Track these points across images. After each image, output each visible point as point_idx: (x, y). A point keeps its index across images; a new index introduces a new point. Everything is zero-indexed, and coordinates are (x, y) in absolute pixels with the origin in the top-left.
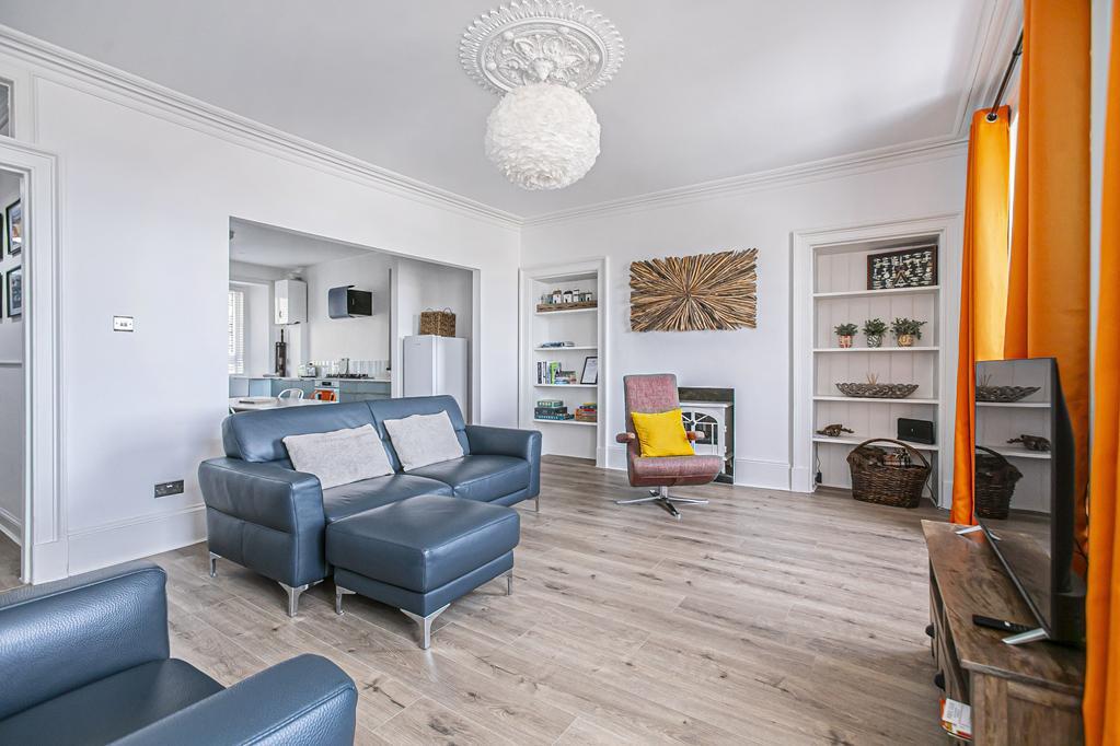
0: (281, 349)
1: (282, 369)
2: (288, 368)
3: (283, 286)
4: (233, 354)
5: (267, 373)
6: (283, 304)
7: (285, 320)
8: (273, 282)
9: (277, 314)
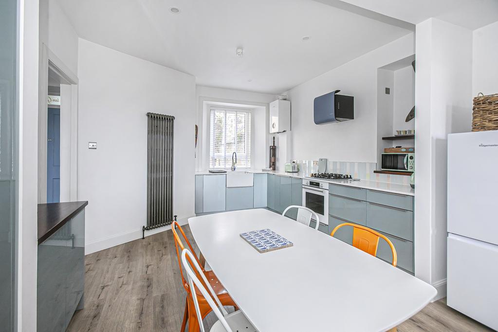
0: (273, 150)
1: (273, 165)
2: (277, 164)
3: (275, 105)
4: (245, 154)
5: (264, 168)
6: (275, 119)
7: (276, 130)
8: (268, 104)
9: (271, 126)
